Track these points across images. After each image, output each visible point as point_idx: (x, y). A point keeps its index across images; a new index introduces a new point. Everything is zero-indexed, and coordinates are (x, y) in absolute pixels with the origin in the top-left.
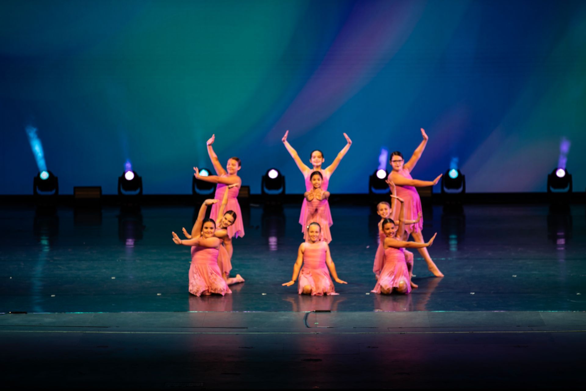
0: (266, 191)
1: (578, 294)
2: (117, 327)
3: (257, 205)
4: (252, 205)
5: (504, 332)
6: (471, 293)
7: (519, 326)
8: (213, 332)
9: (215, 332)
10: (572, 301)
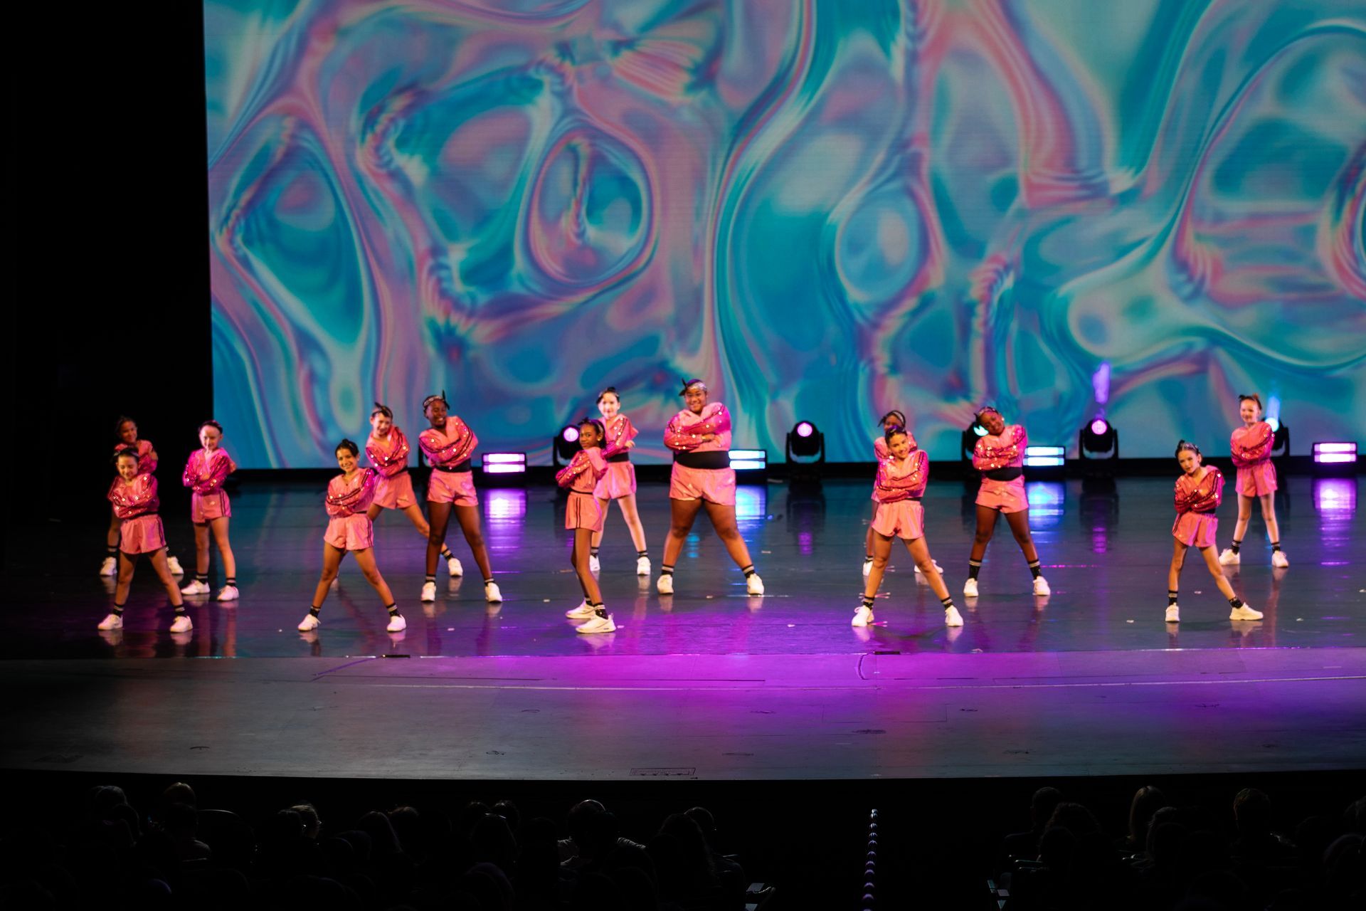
0: (794, 457)
1: (1299, 620)
2: (554, 679)
3: (781, 481)
4: (770, 480)
5: (1182, 683)
6: (1128, 621)
7: (1204, 673)
8: (709, 687)
9: (712, 687)
10: (1289, 631)
